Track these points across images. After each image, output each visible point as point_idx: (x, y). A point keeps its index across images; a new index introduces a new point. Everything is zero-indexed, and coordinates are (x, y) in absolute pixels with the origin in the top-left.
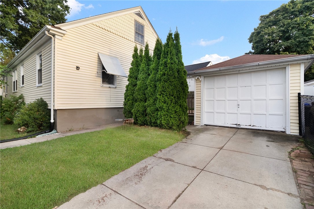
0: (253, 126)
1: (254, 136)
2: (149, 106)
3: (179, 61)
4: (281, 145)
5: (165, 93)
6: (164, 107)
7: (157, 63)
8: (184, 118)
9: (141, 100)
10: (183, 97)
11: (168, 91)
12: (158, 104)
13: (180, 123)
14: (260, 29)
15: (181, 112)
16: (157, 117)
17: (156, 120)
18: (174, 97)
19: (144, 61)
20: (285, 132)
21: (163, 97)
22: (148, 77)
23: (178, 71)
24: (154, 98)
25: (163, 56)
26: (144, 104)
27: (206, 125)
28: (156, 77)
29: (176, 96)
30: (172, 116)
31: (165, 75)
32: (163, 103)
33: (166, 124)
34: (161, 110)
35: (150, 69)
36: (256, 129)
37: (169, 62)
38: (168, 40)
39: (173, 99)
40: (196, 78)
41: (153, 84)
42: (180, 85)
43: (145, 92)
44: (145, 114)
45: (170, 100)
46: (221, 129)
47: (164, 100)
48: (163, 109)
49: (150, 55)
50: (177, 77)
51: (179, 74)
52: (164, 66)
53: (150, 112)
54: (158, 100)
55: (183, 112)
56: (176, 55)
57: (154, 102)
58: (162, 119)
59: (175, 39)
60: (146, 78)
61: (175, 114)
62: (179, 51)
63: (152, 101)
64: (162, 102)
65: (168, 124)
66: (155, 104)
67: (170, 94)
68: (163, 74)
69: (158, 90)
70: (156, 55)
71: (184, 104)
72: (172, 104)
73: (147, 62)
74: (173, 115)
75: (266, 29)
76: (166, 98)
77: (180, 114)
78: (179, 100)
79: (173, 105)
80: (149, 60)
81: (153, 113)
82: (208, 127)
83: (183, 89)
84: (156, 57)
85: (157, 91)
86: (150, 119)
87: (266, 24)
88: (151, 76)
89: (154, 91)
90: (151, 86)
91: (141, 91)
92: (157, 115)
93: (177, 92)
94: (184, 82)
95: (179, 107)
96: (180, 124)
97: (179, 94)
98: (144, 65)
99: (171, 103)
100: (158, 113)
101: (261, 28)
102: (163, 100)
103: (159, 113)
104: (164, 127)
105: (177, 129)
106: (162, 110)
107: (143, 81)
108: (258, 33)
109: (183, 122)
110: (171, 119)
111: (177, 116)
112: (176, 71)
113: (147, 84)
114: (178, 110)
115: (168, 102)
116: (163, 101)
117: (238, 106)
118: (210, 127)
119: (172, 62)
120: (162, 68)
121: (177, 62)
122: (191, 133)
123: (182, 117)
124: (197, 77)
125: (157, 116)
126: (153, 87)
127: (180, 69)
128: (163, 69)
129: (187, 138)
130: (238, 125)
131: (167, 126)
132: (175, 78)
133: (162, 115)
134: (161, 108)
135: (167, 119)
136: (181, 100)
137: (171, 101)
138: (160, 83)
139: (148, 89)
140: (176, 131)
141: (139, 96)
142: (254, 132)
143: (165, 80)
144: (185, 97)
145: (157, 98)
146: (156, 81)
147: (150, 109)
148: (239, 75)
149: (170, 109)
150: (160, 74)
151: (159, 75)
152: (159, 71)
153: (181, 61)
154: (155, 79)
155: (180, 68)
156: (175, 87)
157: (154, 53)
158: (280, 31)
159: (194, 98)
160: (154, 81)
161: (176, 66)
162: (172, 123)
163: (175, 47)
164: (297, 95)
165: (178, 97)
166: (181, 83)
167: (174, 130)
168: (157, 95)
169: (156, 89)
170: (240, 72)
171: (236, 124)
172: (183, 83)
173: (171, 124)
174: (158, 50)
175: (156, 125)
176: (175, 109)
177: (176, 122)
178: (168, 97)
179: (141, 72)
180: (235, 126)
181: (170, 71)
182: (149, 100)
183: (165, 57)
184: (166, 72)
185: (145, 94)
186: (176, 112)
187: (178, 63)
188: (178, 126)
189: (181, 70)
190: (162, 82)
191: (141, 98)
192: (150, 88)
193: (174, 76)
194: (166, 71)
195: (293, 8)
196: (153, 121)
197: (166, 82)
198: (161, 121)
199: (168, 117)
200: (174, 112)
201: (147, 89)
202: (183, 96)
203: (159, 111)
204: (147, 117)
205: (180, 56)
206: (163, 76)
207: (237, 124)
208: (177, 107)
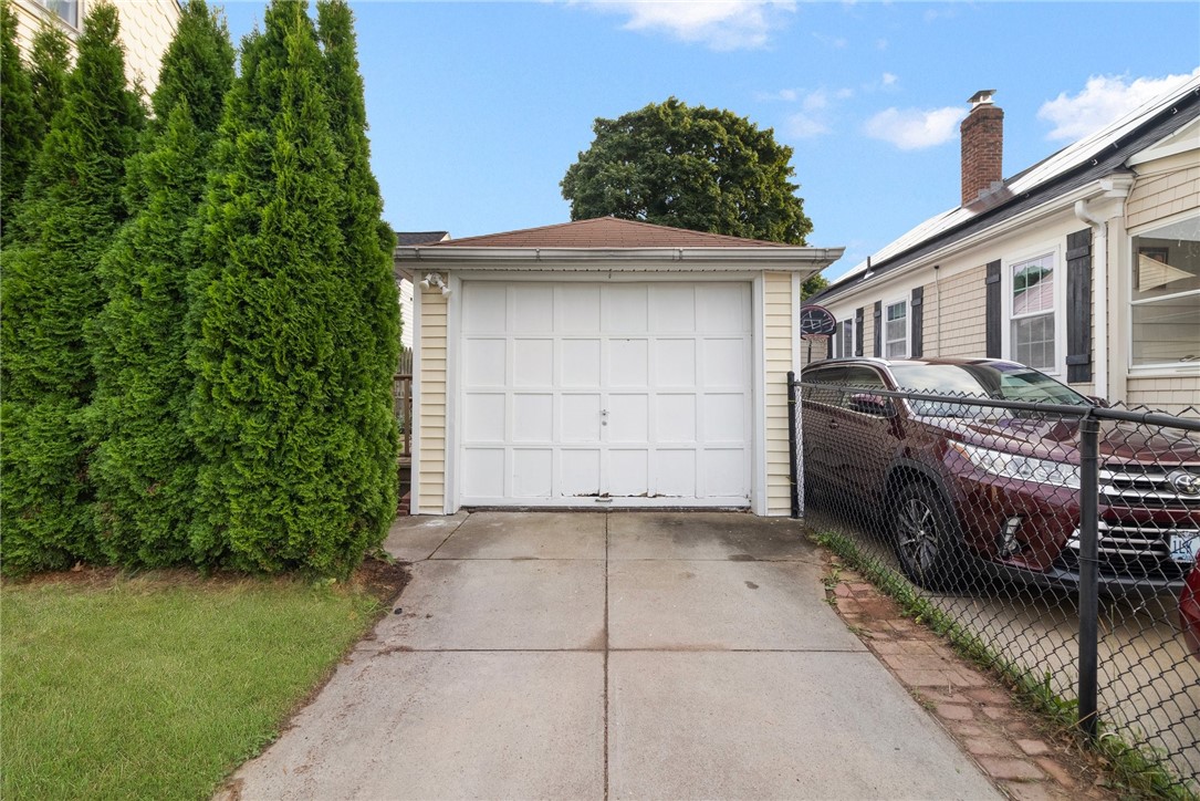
0: (654, 497)
1: (678, 540)
2: (116, 426)
3: (352, 166)
4: (783, 570)
5: (254, 347)
6: (246, 439)
7: (194, 143)
8: (378, 498)
9: (42, 388)
10: (377, 376)
11: (278, 334)
12: (195, 416)
13: (357, 525)
14: (595, 161)
15: (366, 462)
16: (190, 505)
17: (173, 523)
18: (319, 373)
19: (72, 114)
20: (750, 508)
21: (240, 372)
22: (110, 230)
23: (348, 222)
24: (162, 372)
25: (237, 106)
26: (70, 418)
27: (471, 509)
28: (185, 234)
29: (333, 367)
30: (305, 490)
31: (254, 230)
32: (236, 412)
33: (258, 543)
34: (223, 458)
35: (128, 176)
36: (665, 509)
37: (286, 153)
38: (280, 22)
39: (312, 387)
40: (426, 282)
41: (154, 279)
42: (358, 304)
43: (77, 327)
44: (76, 485)
45: (294, 388)
46: (541, 522)
47: (249, 392)
48: (238, 448)
49: (130, 88)
50: (340, 254)
51: (349, 239)
52: (249, 172)
53: (123, 472)
54: (199, 389)
55: (375, 462)
56: (332, 126)
57: (162, 403)
58: (227, 518)
59: (322, 33)
60: (92, 232)
61: (327, 477)
62: (350, 105)
63: (139, 397)
64: (233, 402)
65: (275, 542)
66: (168, 414)
67: (291, 355)
68: (238, 221)
69: (198, 325)
70: (178, 91)
71: (383, 416)
72: (310, 413)
73: (104, 123)
74: (312, 486)
75: (612, 163)
76: (264, 379)
77: (357, 474)
78: (356, 393)
79: (313, 422)
80: (122, 118)
81: (152, 481)
82: (480, 515)
83: (375, 327)
84: (181, 107)
85: (187, 329)
86: (127, 517)
87: (609, 147)
88: (141, 221)
89: (166, 330)
90: (137, 292)
91: (38, 317)
92: (191, 487)
93: (338, 345)
94: (383, 291)
95: (352, 433)
96: (353, 535)
97: (355, 356)
98: (75, 137)
99: (300, 408)
100: (196, 473)
101: (598, 156)
102: (238, 388)
103: (204, 479)
104: (244, 567)
105: (339, 566)
106: (234, 455)
107: (61, 246)
108: (591, 171)
109: (375, 521)
110: (295, 513)
111: (340, 485)
112: (332, 217)
113: (101, 271)
114: (344, 455)
115: (277, 406)
116: (236, 394)
117: (604, 419)
118: (487, 515)
119: (308, 154)
120: (231, 179)
121: (342, 165)
122: (413, 570)
123: (367, 491)
124: (429, 277)
125: (183, 495)
126: (153, 297)
127: (357, 209)
128: (240, 191)
129: (398, 611)
130: (603, 496)
131: (265, 556)
132: (324, 255)
133: (232, 492)
134: (226, 445)
135: (265, 511)
136: (364, 392)
137: (301, 394)
138: (218, 277)
139: (111, 309)
140: (327, 576)
141: (16, 357)
142: (665, 523)
143: (256, 259)
144: (386, 374)
145: (191, 376)
146: (180, 264)
147: (120, 452)
148: (606, 292)
149: (291, 450)
150: (218, 217)
151: (206, 221)
152: (210, 194)
153: (364, 166)
154: (171, 245)
155: (356, 202)
156: (330, 312)
157: (164, 77)
158: (646, 181)
159: (410, 378)
160: (169, 259)
161: (333, 187)
162: (308, 533)
163: (325, 78)
164: (785, 379)
165: (343, 374)
166: (365, 294)
167: (317, 573)
168: (191, 353)
169: (180, 317)
170: (615, 278)
171: (594, 495)
172: (378, 292)
173: (295, 539)
174: (201, 66)
175: (174, 554)
176: (327, 447)
177: (329, 527)
178: (282, 372)
179: (46, 182)
180: (591, 502)
181: (290, 207)
182: (118, 391)
183: (251, 120)
184: (265, 212)
185: (76, 345)
186: (330, 463)
187: (346, 172)
188: (346, 545)
189: (366, 218)
190: (234, 273)
191: (44, 370)
192: (127, 301)
193: (321, 247)
194: (262, 204)
195: (674, 124)
196: (152, 530)
197: (265, 275)
198: (224, 527)
199: (278, 502)
200: (319, 466)
201: (98, 306)
202: (376, 371)
203: (204, 460)
204: (98, 507)
205: (359, 140)
206: (241, 233)
207: (597, 495)
208: (339, 432)
